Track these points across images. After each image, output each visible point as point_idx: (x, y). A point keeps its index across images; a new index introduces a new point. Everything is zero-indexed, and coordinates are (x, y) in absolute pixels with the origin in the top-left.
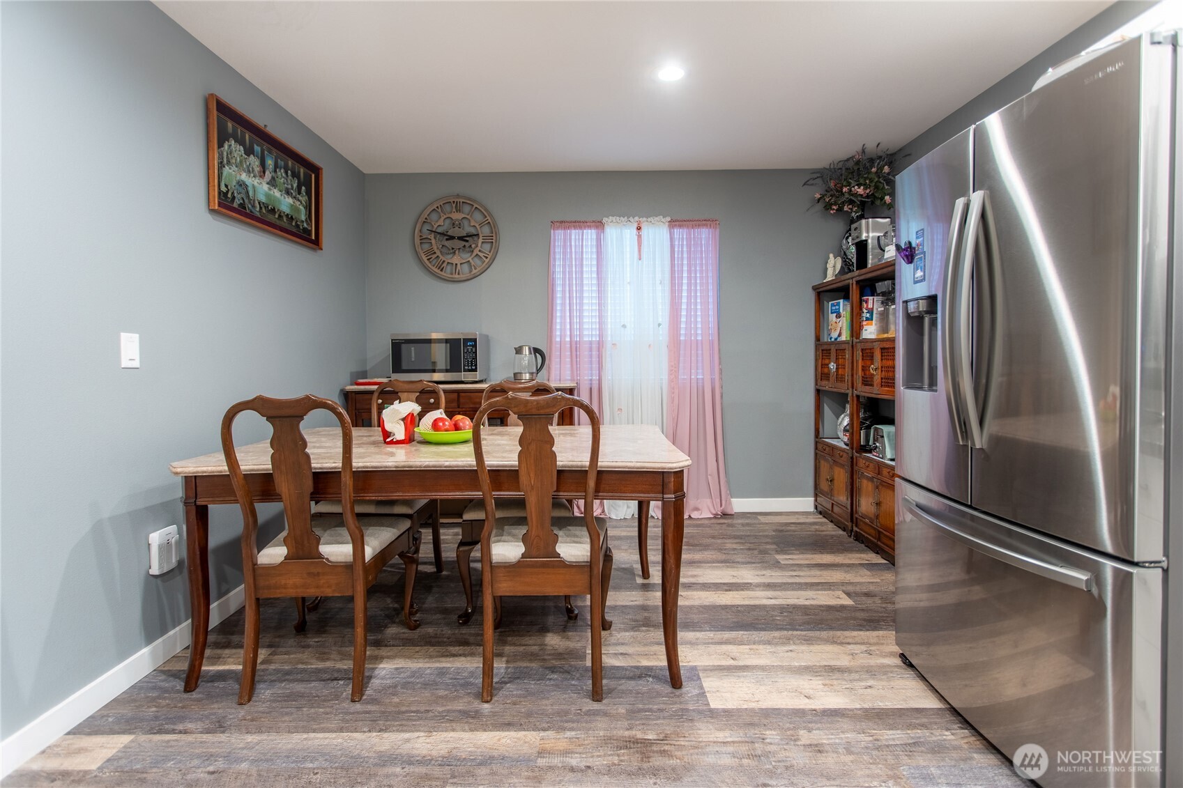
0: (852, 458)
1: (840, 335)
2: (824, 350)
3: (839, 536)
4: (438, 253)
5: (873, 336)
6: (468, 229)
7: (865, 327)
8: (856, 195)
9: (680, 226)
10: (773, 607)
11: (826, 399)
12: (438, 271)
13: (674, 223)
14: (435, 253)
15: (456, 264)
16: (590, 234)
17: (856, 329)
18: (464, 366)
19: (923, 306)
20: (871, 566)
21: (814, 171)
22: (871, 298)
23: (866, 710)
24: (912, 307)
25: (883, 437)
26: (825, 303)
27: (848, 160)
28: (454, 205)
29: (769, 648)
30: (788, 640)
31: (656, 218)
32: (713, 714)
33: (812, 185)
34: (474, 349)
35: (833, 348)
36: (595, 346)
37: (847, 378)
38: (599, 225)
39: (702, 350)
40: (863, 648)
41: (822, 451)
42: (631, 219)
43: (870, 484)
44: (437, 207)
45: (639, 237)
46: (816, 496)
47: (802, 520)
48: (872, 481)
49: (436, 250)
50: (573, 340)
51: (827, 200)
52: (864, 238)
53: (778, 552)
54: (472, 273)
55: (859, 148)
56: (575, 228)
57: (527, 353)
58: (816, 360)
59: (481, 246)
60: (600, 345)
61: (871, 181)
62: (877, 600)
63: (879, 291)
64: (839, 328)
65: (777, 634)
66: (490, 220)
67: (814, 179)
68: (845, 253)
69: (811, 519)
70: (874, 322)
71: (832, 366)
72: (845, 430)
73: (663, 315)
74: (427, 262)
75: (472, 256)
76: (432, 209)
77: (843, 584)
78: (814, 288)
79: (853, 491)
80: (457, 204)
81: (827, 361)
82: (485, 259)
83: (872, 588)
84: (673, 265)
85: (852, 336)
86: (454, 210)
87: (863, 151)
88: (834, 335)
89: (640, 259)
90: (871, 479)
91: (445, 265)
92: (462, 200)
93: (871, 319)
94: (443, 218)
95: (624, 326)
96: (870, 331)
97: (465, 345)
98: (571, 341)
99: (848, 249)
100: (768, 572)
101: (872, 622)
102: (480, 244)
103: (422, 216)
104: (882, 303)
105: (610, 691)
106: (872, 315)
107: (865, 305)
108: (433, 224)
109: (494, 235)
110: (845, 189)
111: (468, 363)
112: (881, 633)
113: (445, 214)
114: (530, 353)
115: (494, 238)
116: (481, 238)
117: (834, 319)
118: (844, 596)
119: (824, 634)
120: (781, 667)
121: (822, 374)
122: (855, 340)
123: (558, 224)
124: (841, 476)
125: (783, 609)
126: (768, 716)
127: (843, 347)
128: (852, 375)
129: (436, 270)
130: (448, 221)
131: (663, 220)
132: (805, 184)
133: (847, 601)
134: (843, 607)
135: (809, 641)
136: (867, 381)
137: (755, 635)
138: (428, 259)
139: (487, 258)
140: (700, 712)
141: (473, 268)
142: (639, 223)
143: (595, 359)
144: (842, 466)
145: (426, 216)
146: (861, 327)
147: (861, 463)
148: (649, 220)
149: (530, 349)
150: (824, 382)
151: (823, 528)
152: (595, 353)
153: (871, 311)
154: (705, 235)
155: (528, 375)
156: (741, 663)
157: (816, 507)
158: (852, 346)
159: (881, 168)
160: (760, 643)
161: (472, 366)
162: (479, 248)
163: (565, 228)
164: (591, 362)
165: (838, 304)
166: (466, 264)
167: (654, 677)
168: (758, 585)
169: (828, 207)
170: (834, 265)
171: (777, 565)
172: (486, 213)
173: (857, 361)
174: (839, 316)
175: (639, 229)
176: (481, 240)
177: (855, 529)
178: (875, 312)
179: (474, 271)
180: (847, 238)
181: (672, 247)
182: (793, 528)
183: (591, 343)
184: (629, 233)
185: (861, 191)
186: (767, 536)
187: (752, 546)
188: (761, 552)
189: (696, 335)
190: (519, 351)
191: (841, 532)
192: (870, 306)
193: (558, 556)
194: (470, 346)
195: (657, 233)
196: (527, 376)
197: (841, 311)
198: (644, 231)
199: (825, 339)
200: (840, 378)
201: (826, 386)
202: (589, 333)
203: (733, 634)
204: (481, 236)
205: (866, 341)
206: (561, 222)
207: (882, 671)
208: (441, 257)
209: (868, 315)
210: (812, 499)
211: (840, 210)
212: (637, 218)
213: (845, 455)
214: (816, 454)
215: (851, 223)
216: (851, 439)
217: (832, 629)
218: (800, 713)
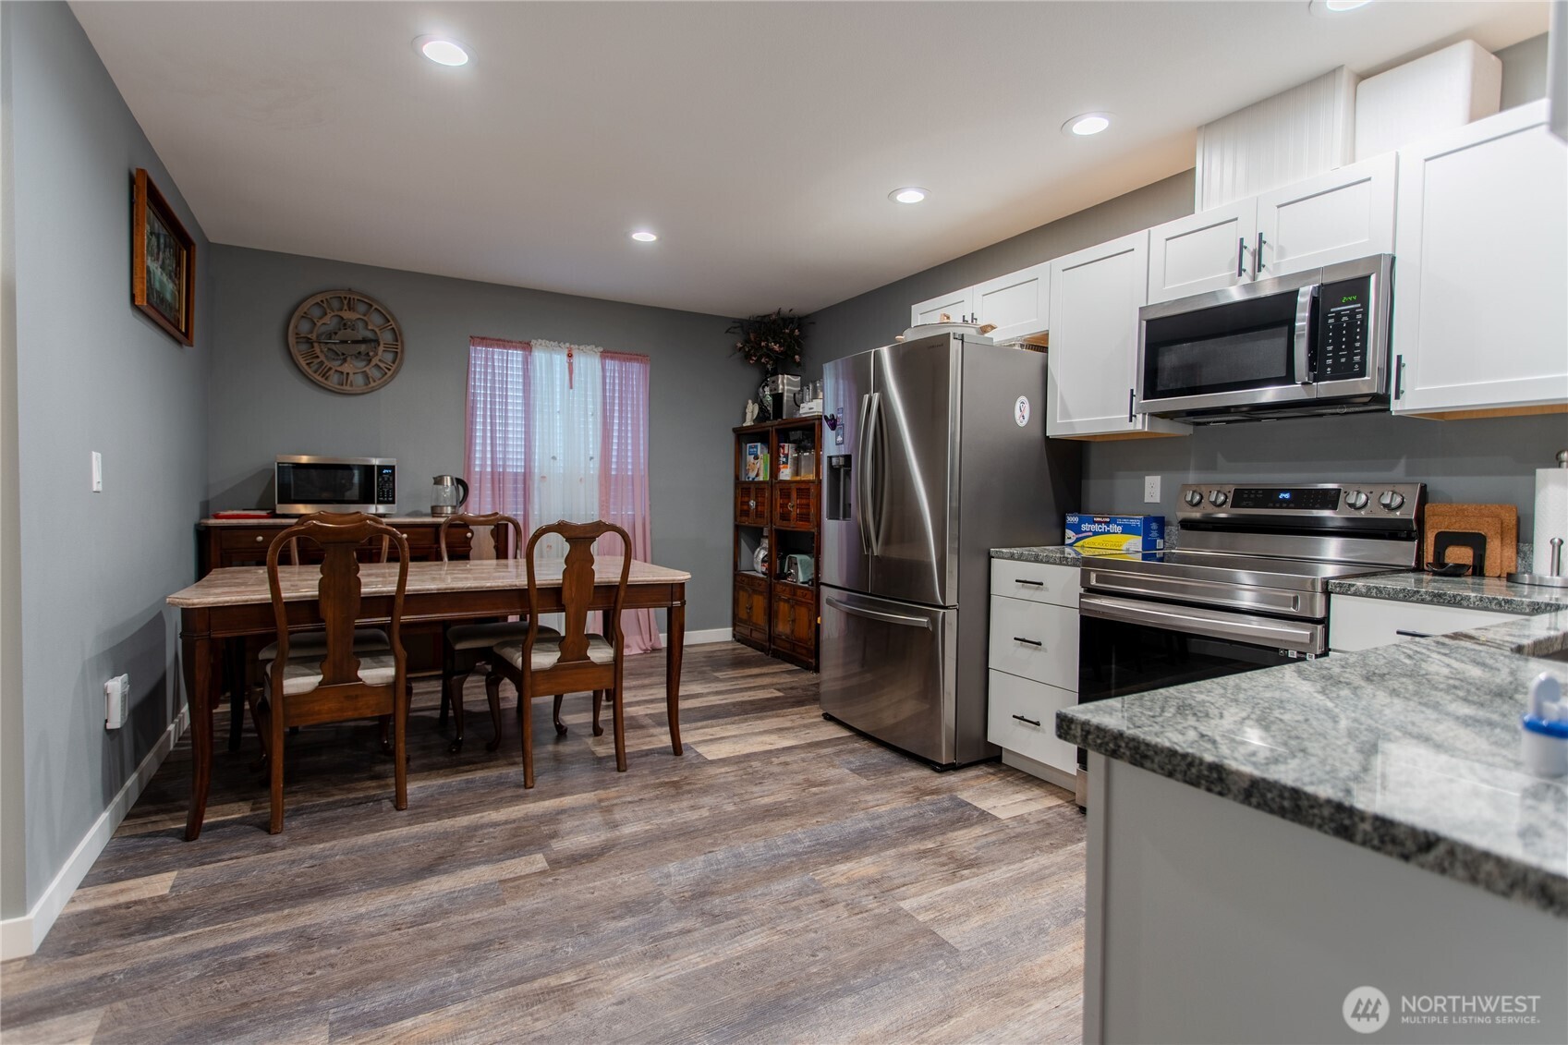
0: (770, 585)
1: (757, 475)
2: (744, 489)
3: (759, 656)
4: (322, 358)
5: (788, 478)
6: (362, 333)
7: (782, 470)
8: (772, 350)
9: (612, 358)
10: (727, 704)
11: (743, 535)
12: (322, 380)
13: (606, 354)
14: (318, 357)
15: (348, 374)
16: (516, 356)
17: (774, 470)
18: (378, 496)
19: (842, 461)
20: (789, 672)
21: (735, 321)
22: (786, 445)
23: (808, 744)
24: (834, 460)
25: (796, 564)
26: (744, 444)
27: (765, 316)
28: (346, 302)
29: (734, 726)
30: (746, 720)
31: (589, 347)
32: (712, 762)
33: (733, 333)
34: (391, 478)
35: (752, 486)
36: (520, 478)
37: (767, 514)
38: (527, 347)
39: (633, 485)
40: (798, 716)
41: (741, 582)
42: (562, 344)
43: (786, 605)
44: (322, 301)
45: (571, 365)
46: (734, 625)
47: (724, 647)
48: (789, 602)
49: (319, 354)
50: (495, 470)
51: (747, 350)
52: (780, 392)
53: (714, 671)
54: (370, 386)
55: (776, 309)
56: (499, 347)
57: (449, 484)
58: (736, 498)
59: (383, 356)
60: (527, 476)
61: (785, 341)
62: (800, 691)
63: (792, 439)
64: (758, 467)
65: (736, 718)
66: (394, 326)
67: (735, 328)
68: (761, 401)
69: (730, 647)
70: (789, 466)
71: (752, 503)
72: (763, 561)
73: (594, 448)
74: (306, 367)
75: (370, 366)
76: (315, 302)
77: (773, 685)
78: (735, 430)
79: (771, 615)
80: (348, 300)
81: (746, 499)
82: (387, 371)
83: (794, 684)
84: (604, 397)
85: (771, 476)
86: (346, 307)
87: (779, 312)
88: (752, 475)
89: (571, 387)
90: (787, 601)
91: (332, 372)
92: (356, 298)
93: (786, 463)
94: (329, 316)
95: (554, 458)
96: (786, 474)
97: (380, 473)
98: (492, 472)
99: (764, 397)
100: (713, 685)
101: (799, 702)
102: (380, 352)
103: (300, 308)
104: (796, 450)
105: (630, 765)
106: (787, 460)
107: (782, 451)
108: (315, 321)
109: (399, 343)
110: (763, 344)
111: (383, 494)
112: (807, 707)
113: (333, 311)
114: (453, 484)
115: (399, 347)
116: (382, 345)
117: (752, 460)
118: (775, 691)
119: (769, 713)
120: (748, 734)
121: (741, 511)
122: (774, 481)
123: (479, 340)
124: (759, 602)
125: (734, 704)
126: (749, 757)
127: (762, 486)
128: (771, 512)
129: (319, 378)
130: (335, 320)
131: (596, 350)
132: (727, 332)
133: (781, 694)
134: (777, 698)
135: (761, 718)
136: (785, 516)
137: (721, 721)
138: (308, 364)
139: (389, 370)
140: (704, 763)
141: (371, 380)
142: (570, 350)
143: (520, 493)
144: (761, 593)
145: (305, 310)
146: (779, 470)
147: (779, 588)
148: (581, 347)
149: (452, 479)
150: (744, 518)
151: (743, 652)
152: (520, 486)
153: (786, 456)
154: (636, 371)
155: (449, 508)
156: (718, 736)
157: (734, 636)
158: (772, 486)
159: (792, 331)
160: (726, 724)
161: (388, 497)
162: (378, 358)
163: (487, 346)
164: (516, 496)
165: (756, 447)
166: (359, 375)
167: (658, 753)
168: (709, 694)
169: (747, 356)
170: (752, 410)
171: (717, 680)
172: (389, 317)
173: (776, 500)
174: (756, 458)
175: (570, 356)
176: (381, 348)
177: (773, 647)
178: (790, 457)
179: (373, 384)
180: (763, 387)
181: (604, 378)
182: (719, 654)
183: (516, 474)
184: (559, 359)
185: (776, 347)
186: (700, 662)
187: (690, 670)
188: (700, 673)
189: (627, 470)
190: (438, 481)
191: (760, 653)
192: (786, 452)
193: (589, 658)
194: (386, 473)
195: (589, 364)
196: (449, 510)
197: (759, 453)
198: (575, 360)
199: (743, 478)
200: (759, 514)
201: (747, 522)
202: (515, 464)
203: (705, 723)
204: (382, 343)
205: (785, 482)
206: (483, 339)
207: (814, 725)
208: (326, 363)
209: (784, 460)
210: (730, 629)
211: (758, 360)
212: (568, 345)
213: (764, 583)
214: (735, 586)
215: (768, 375)
216: (769, 569)
217: (773, 710)
218: (770, 752)
